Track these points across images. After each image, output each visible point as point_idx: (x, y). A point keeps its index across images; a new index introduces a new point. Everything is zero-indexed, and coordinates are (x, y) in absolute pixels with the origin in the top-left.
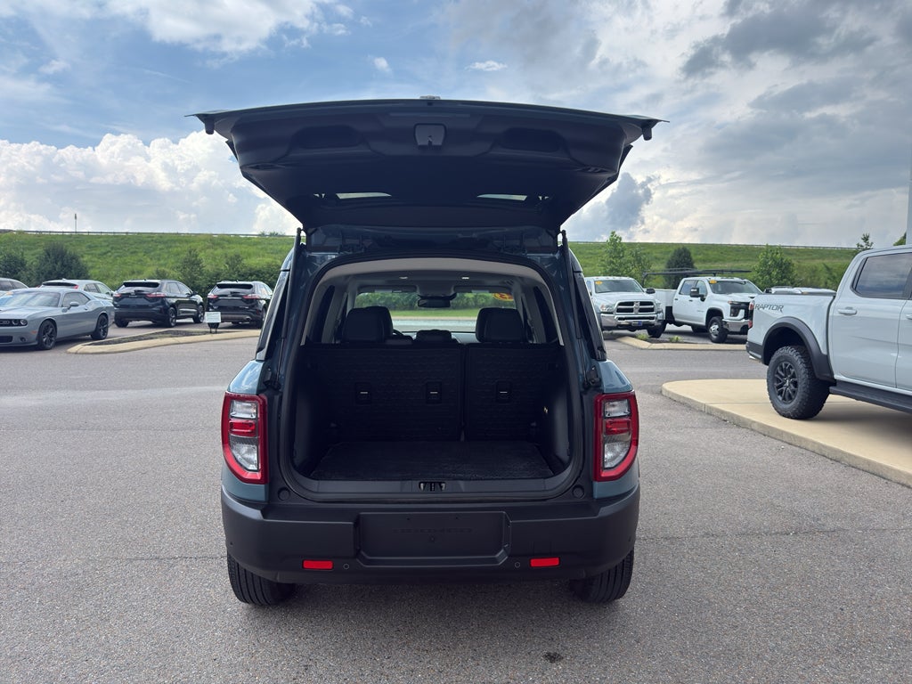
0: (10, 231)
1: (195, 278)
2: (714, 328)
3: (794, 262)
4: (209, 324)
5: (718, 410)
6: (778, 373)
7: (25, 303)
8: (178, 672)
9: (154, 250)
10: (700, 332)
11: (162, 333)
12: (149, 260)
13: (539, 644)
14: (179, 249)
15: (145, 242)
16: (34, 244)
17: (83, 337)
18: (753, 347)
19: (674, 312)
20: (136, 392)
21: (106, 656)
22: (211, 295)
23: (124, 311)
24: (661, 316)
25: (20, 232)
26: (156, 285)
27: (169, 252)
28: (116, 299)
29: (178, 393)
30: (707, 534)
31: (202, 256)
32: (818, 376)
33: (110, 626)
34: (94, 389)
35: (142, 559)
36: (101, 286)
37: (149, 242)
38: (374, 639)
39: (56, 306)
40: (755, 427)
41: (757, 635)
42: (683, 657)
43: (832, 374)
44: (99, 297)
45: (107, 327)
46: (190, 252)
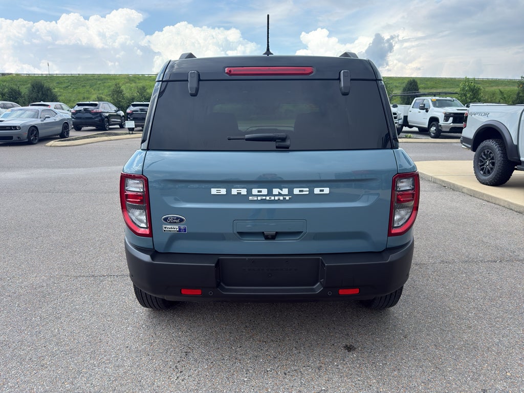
0: (11, 74)
1: (120, 101)
2: (433, 129)
3: (481, 88)
4: (128, 128)
5: (440, 180)
6: (481, 157)
7: (19, 116)
8: (103, 356)
9: (95, 85)
10: (423, 131)
11: (101, 134)
12: (93, 90)
13: (339, 338)
14: (110, 84)
15: (90, 80)
16: (26, 82)
17: (55, 137)
18: (465, 140)
19: (409, 119)
20: (85, 169)
21: (57, 344)
22: (128, 111)
23: (78, 121)
24: (401, 122)
25: (17, 75)
26: (96, 105)
27: (104, 86)
28: (73, 114)
29: (109, 170)
30: (442, 261)
31: (123, 87)
32: (509, 159)
33: (61, 323)
34: (60, 168)
35: (84, 276)
36: (64, 106)
37: (92, 80)
38: (230, 333)
39: (37, 118)
40: (465, 190)
41: (485, 333)
42: (436, 349)
43: (519, 157)
44: (62, 112)
45: (69, 131)
46: (116, 85)
